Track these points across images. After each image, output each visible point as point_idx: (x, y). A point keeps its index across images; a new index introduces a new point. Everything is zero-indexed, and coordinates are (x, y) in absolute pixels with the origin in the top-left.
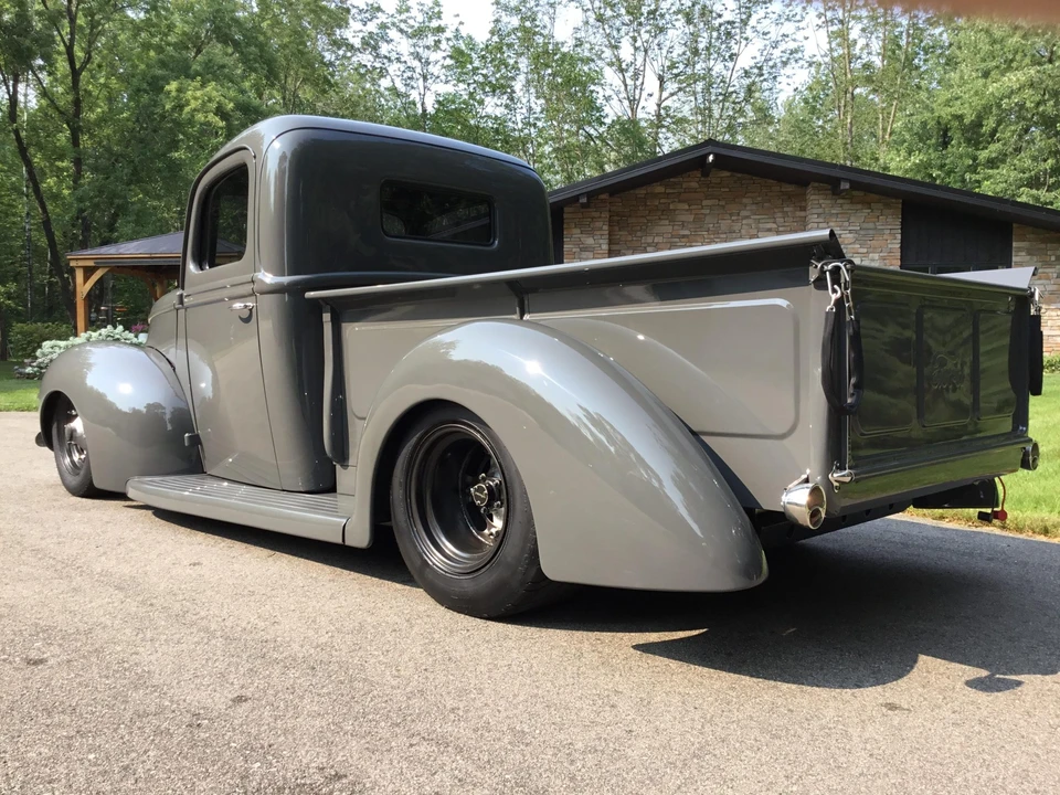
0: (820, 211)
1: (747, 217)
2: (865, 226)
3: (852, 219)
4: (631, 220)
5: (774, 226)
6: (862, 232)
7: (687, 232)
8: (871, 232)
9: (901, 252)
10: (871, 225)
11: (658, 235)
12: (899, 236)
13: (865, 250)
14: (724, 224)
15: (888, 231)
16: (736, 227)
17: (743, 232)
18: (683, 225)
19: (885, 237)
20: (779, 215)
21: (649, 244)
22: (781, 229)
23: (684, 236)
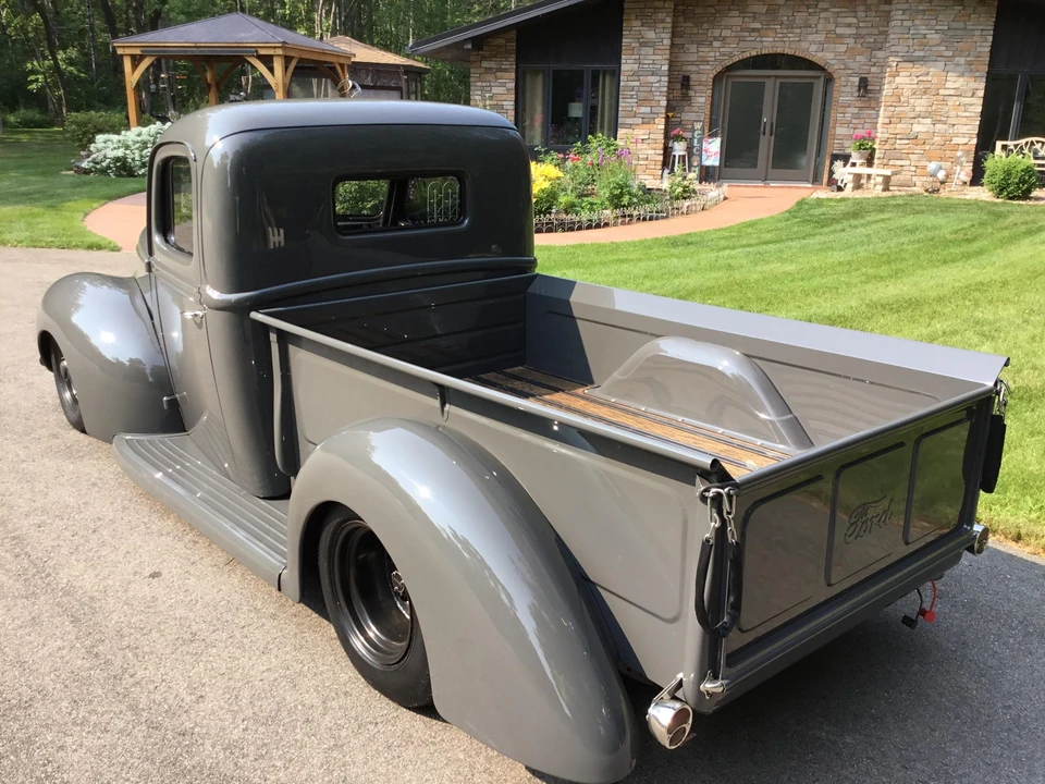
0: (906, 6)
1: (825, 10)
2: (955, 25)
3: (940, 18)
4: (699, 10)
5: (855, 20)
6: (950, 33)
7: (758, 26)
8: (959, 32)
9: (991, 57)
10: (961, 25)
11: (726, 27)
12: (990, 39)
13: (950, 54)
14: (800, 17)
15: (979, 32)
16: (813, 20)
17: (820, 26)
18: (755, 17)
19: (975, 39)
20: (862, 8)
21: (716, 39)
22: (861, 25)
23: (754, 30)
